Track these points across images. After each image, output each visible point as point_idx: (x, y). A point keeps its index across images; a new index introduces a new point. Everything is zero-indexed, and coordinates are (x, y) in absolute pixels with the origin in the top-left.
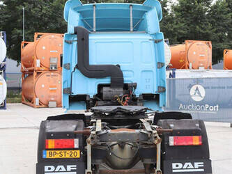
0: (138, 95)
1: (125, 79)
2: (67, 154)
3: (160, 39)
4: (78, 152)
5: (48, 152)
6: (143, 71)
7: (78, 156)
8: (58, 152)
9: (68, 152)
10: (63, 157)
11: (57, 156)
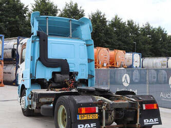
0: (77, 80)
1: (70, 69)
2: (91, 117)
3: (90, 44)
4: (97, 115)
5: (80, 115)
6: (80, 64)
7: (97, 118)
8: (86, 115)
9: (91, 115)
10: (89, 118)
11: (85, 118)
